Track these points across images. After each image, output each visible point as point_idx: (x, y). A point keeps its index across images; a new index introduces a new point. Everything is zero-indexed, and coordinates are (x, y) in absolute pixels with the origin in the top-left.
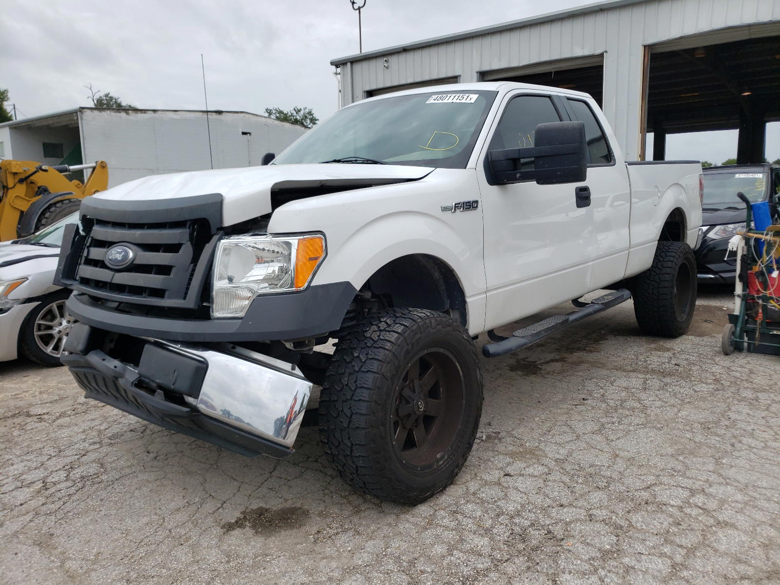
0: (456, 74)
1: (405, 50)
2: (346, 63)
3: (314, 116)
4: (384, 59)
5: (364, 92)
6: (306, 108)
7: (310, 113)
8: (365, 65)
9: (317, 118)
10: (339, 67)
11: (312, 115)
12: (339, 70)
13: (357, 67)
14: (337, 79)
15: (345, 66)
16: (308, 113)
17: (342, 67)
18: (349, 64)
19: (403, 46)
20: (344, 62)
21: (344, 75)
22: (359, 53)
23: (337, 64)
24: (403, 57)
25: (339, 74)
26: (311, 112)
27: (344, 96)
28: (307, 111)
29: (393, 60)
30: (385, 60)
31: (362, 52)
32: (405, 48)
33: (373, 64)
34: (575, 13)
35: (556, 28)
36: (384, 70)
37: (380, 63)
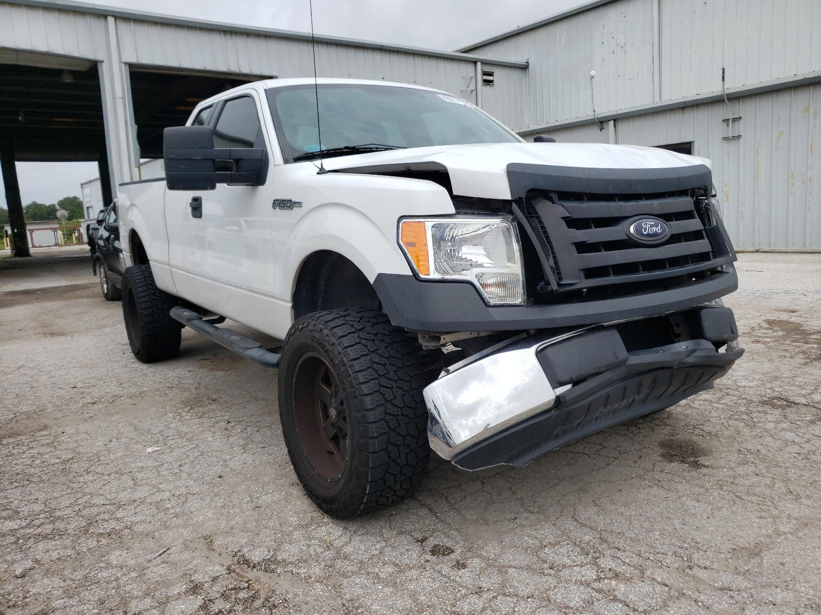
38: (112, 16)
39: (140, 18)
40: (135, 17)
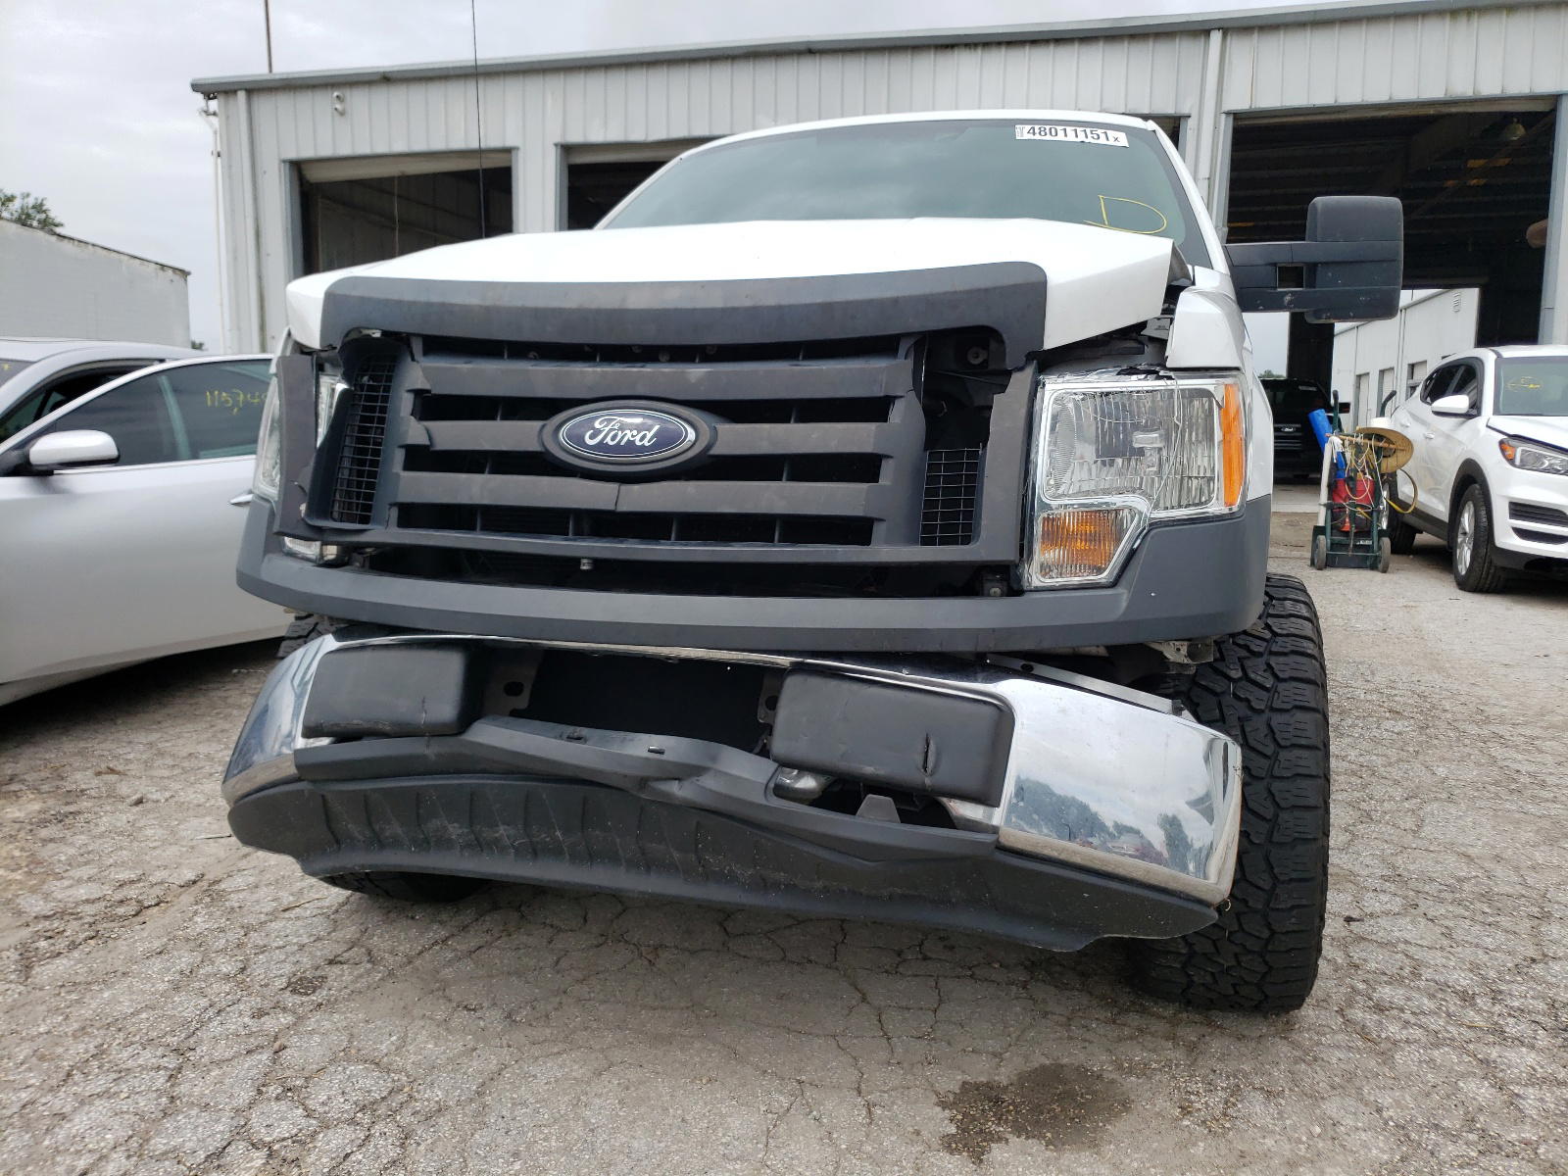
0: (509, 143)
1: (387, 79)
2: (235, 92)
3: (52, 214)
4: (336, 94)
5: (284, 161)
6: (28, 195)
7: (39, 207)
8: (284, 102)
9: (57, 221)
10: (215, 98)
11: (45, 212)
12: (213, 105)
13: (265, 105)
14: (211, 125)
15: (231, 100)
16: (34, 207)
17: (221, 98)
18: (242, 95)
19: (382, 70)
20: (228, 88)
21: (228, 118)
22: (266, 70)
23: (209, 91)
24: (381, 95)
25: (214, 114)
26: (41, 205)
27: (230, 167)
28: (31, 201)
29: (358, 99)
30: (338, 97)
31: (275, 70)
32: (387, 75)
33: (305, 101)
34: (762, 50)
35: (722, 74)
36: (333, 117)
37: (325, 101)
38: (1219, 29)
39: (1270, 22)
40: (1259, 23)
